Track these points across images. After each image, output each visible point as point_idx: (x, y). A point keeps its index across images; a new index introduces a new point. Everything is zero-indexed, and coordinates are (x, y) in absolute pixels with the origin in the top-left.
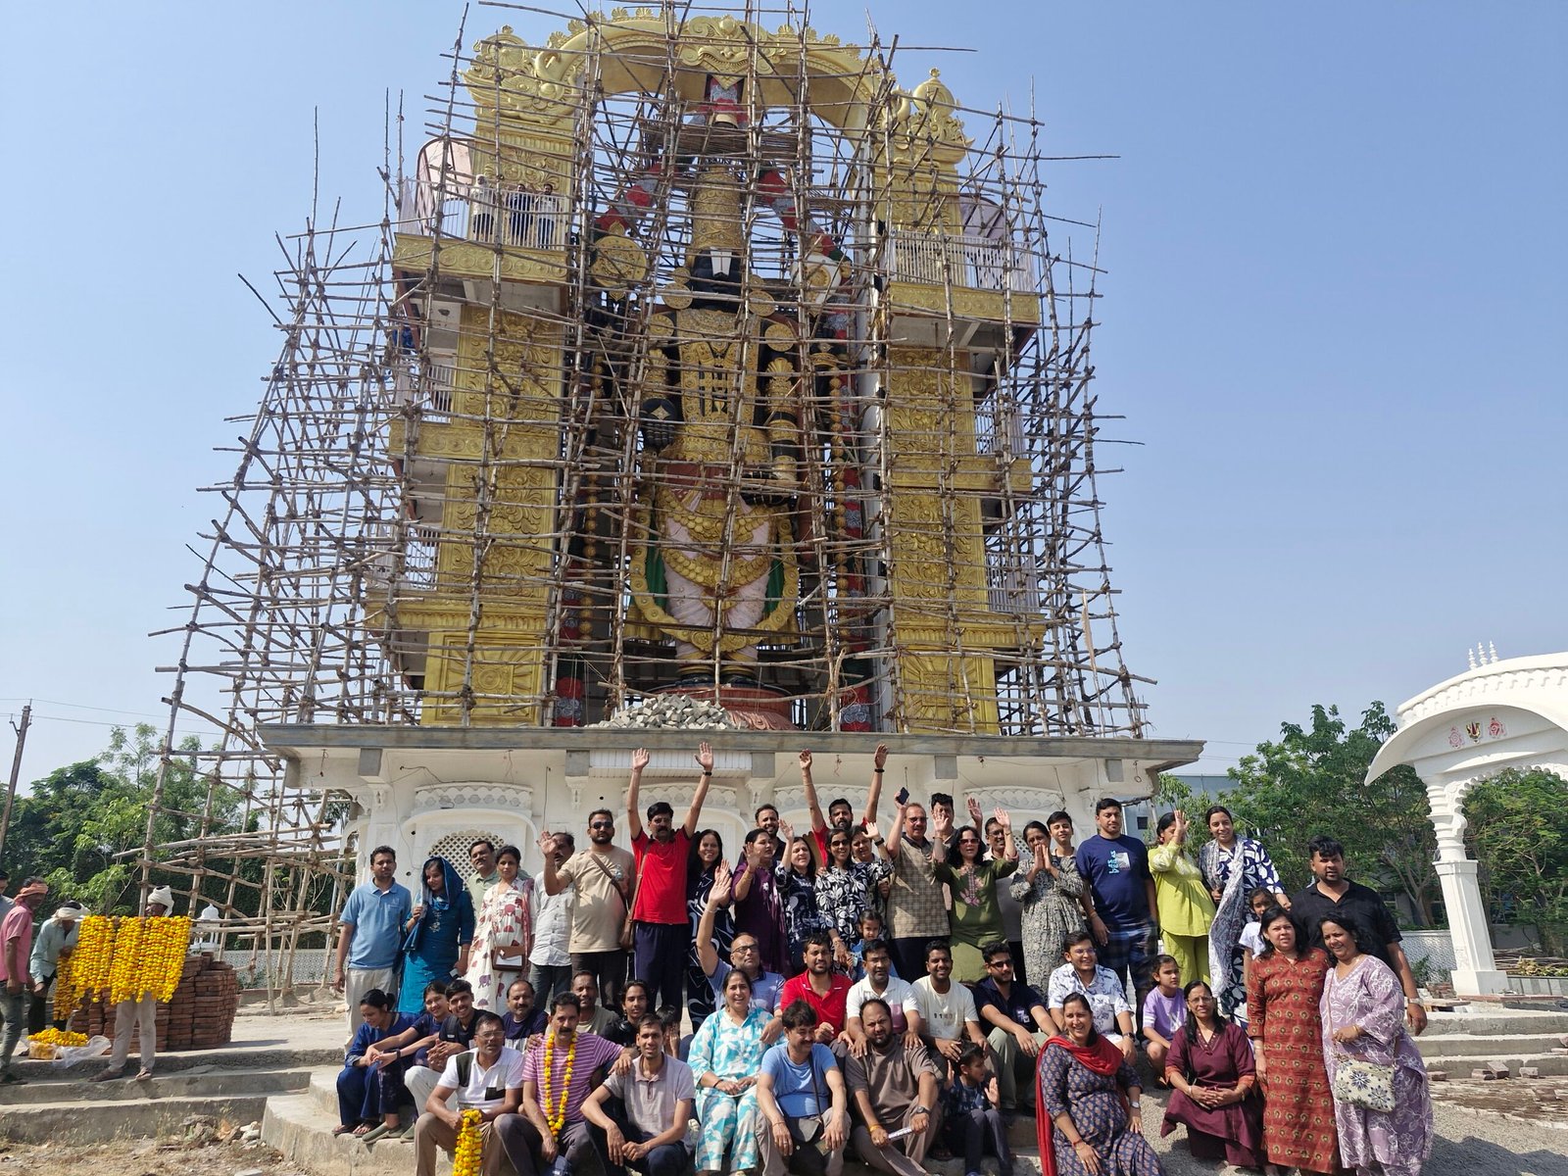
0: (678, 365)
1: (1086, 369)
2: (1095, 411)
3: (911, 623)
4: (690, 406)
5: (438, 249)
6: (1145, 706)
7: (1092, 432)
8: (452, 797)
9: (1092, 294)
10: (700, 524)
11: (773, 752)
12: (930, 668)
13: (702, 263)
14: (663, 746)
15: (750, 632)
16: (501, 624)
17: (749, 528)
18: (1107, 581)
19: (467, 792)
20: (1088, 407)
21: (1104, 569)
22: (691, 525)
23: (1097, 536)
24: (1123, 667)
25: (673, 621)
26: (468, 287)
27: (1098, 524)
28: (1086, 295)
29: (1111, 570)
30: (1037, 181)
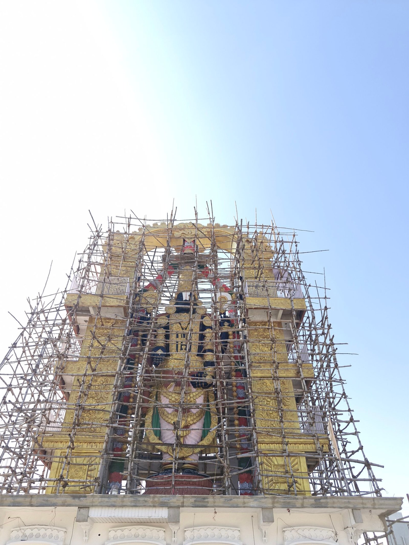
0: (169, 332)
1: (328, 325)
2: (334, 341)
3: (265, 440)
4: (173, 347)
5: (80, 297)
6: (380, 480)
7: (334, 350)
8: (27, 534)
9: (325, 298)
10: (174, 397)
11: (178, 507)
12: (276, 463)
13: (180, 296)
14: (124, 504)
15: (194, 446)
16: (85, 445)
17: (195, 398)
18: (352, 416)
19: (35, 532)
20: (331, 340)
21: (349, 410)
22: (170, 398)
23: (344, 395)
24: (366, 459)
25: (160, 442)
26: (91, 309)
27: (344, 390)
28: (323, 298)
29: (353, 411)
30: (299, 260)
